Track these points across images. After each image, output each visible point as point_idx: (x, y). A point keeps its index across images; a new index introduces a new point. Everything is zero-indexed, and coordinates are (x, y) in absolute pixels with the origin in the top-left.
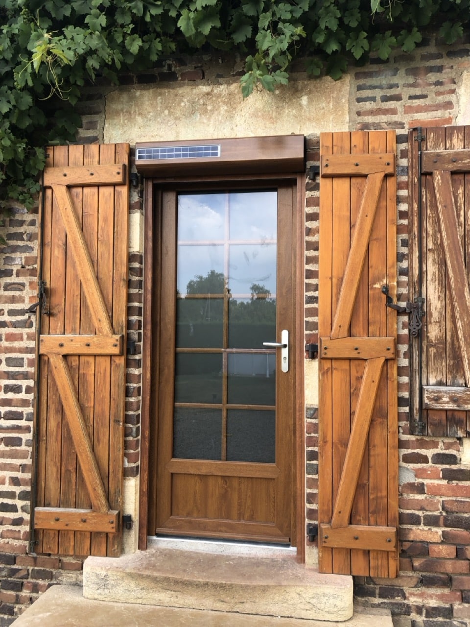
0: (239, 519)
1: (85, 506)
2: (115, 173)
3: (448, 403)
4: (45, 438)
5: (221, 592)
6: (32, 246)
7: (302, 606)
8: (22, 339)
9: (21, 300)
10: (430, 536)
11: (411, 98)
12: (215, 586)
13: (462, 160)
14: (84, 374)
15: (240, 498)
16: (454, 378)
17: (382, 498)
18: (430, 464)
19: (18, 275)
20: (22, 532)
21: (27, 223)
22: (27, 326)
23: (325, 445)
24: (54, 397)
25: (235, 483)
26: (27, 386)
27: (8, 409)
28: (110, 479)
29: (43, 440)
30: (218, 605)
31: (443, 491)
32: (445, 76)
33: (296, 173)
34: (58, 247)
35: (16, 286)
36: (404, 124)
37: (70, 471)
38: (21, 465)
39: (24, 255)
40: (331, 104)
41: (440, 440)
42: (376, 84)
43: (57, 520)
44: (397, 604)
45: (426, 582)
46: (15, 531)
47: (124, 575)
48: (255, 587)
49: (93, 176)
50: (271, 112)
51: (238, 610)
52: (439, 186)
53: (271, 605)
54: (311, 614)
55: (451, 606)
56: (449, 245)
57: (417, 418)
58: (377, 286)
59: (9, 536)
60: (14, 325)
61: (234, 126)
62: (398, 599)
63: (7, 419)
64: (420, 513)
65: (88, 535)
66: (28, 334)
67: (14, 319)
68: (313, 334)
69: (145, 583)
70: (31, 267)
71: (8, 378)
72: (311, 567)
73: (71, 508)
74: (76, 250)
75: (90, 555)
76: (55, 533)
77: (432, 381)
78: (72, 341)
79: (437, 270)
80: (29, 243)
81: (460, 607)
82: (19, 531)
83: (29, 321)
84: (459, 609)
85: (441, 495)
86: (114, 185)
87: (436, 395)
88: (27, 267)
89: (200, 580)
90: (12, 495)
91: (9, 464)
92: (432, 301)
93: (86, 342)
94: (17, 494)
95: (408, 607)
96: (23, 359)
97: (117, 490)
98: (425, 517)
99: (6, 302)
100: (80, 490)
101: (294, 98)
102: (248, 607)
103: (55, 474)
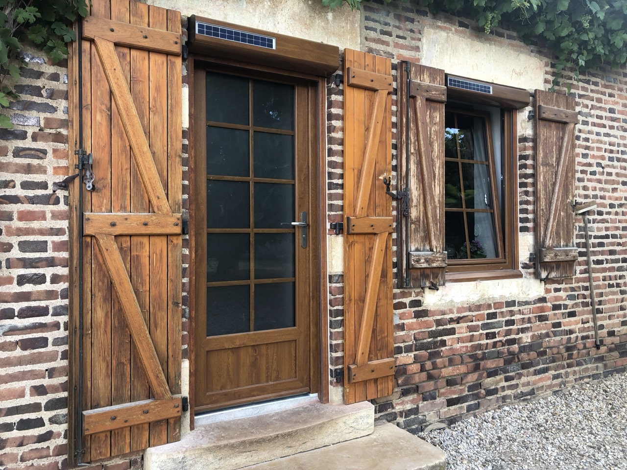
0: (267, 381)
1: (142, 397)
2: (172, 42)
3: (423, 263)
4: (90, 332)
5: (288, 440)
6: (54, 105)
7: (347, 431)
8: (44, 218)
9: (42, 170)
10: (408, 359)
11: (398, 37)
12: (283, 436)
13: (432, 92)
14: (137, 256)
15: (267, 363)
16: (424, 246)
17: (384, 337)
18: (408, 308)
19: (35, 138)
20: (52, 448)
21: (46, 76)
22: (51, 202)
23: (350, 303)
24: (100, 284)
25: (263, 350)
26: (53, 274)
27: (24, 304)
28: (170, 364)
29: (87, 334)
30: (286, 451)
31: (415, 326)
32: (416, 27)
33: (318, 76)
34: (101, 112)
35: (33, 152)
36: (394, 55)
37: (123, 363)
38: (47, 370)
39: (43, 115)
40: (349, 26)
41: (412, 291)
42: (378, 19)
43: (114, 419)
44: (389, 414)
45: (405, 393)
46: (43, 448)
47: (202, 451)
48: (314, 427)
49: (146, 40)
50: (305, 20)
51: (301, 450)
52: (420, 108)
53: (326, 438)
54: (352, 436)
55: (418, 406)
56: (424, 151)
57: (405, 275)
58: (381, 178)
59: (33, 457)
60: (32, 200)
61: (276, 23)
62: (390, 410)
63: (24, 318)
64: (402, 345)
65: (147, 426)
66: (53, 212)
67: (31, 193)
68: (338, 214)
69: (224, 452)
70: (53, 131)
71: (25, 267)
72: (337, 403)
73: (125, 403)
74: (128, 119)
75: (149, 447)
76: (106, 436)
77: (413, 248)
78: (126, 219)
79: (416, 168)
80: (49, 101)
81: (422, 405)
82: (48, 447)
83: (54, 197)
84: (422, 407)
85: (413, 330)
86: (168, 54)
87: (417, 258)
88: (48, 131)
89: (271, 434)
90: (36, 407)
91: (29, 371)
92: (413, 191)
93: (143, 221)
94: (43, 405)
95: (395, 413)
96: (46, 242)
97: (177, 374)
98: (405, 347)
99: (17, 172)
100: (136, 383)
101: (323, 12)
102: (309, 445)
103: (104, 371)
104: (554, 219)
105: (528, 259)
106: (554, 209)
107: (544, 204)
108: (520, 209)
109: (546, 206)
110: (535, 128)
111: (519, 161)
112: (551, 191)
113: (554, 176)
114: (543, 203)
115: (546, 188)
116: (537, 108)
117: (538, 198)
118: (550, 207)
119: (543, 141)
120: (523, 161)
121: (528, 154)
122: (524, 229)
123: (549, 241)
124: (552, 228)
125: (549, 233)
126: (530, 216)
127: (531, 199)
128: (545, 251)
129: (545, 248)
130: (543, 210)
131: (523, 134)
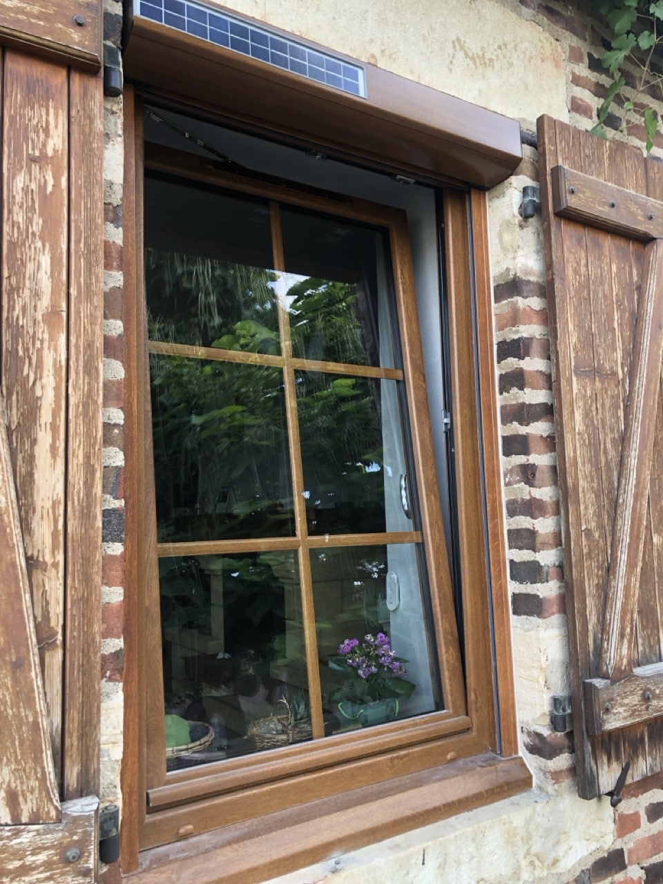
104: (631, 565)
105: (547, 721)
106: (627, 528)
107: (591, 511)
108: (509, 531)
109: (599, 516)
110: (546, 247)
111: (499, 362)
112: (613, 465)
113: (621, 413)
114: (587, 508)
115: (597, 456)
116: (549, 178)
117: (570, 490)
118: (614, 521)
119: (578, 292)
120: (512, 363)
121: (525, 335)
122: (528, 606)
123: (619, 648)
124: (626, 596)
125: (617, 617)
126: (547, 557)
127: (545, 493)
128: (607, 688)
129: (605, 677)
130: (588, 532)
131: (508, 270)
